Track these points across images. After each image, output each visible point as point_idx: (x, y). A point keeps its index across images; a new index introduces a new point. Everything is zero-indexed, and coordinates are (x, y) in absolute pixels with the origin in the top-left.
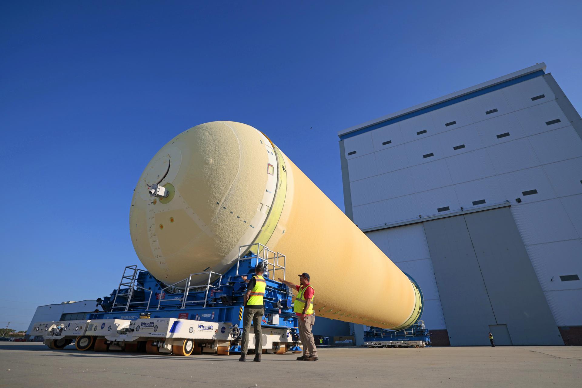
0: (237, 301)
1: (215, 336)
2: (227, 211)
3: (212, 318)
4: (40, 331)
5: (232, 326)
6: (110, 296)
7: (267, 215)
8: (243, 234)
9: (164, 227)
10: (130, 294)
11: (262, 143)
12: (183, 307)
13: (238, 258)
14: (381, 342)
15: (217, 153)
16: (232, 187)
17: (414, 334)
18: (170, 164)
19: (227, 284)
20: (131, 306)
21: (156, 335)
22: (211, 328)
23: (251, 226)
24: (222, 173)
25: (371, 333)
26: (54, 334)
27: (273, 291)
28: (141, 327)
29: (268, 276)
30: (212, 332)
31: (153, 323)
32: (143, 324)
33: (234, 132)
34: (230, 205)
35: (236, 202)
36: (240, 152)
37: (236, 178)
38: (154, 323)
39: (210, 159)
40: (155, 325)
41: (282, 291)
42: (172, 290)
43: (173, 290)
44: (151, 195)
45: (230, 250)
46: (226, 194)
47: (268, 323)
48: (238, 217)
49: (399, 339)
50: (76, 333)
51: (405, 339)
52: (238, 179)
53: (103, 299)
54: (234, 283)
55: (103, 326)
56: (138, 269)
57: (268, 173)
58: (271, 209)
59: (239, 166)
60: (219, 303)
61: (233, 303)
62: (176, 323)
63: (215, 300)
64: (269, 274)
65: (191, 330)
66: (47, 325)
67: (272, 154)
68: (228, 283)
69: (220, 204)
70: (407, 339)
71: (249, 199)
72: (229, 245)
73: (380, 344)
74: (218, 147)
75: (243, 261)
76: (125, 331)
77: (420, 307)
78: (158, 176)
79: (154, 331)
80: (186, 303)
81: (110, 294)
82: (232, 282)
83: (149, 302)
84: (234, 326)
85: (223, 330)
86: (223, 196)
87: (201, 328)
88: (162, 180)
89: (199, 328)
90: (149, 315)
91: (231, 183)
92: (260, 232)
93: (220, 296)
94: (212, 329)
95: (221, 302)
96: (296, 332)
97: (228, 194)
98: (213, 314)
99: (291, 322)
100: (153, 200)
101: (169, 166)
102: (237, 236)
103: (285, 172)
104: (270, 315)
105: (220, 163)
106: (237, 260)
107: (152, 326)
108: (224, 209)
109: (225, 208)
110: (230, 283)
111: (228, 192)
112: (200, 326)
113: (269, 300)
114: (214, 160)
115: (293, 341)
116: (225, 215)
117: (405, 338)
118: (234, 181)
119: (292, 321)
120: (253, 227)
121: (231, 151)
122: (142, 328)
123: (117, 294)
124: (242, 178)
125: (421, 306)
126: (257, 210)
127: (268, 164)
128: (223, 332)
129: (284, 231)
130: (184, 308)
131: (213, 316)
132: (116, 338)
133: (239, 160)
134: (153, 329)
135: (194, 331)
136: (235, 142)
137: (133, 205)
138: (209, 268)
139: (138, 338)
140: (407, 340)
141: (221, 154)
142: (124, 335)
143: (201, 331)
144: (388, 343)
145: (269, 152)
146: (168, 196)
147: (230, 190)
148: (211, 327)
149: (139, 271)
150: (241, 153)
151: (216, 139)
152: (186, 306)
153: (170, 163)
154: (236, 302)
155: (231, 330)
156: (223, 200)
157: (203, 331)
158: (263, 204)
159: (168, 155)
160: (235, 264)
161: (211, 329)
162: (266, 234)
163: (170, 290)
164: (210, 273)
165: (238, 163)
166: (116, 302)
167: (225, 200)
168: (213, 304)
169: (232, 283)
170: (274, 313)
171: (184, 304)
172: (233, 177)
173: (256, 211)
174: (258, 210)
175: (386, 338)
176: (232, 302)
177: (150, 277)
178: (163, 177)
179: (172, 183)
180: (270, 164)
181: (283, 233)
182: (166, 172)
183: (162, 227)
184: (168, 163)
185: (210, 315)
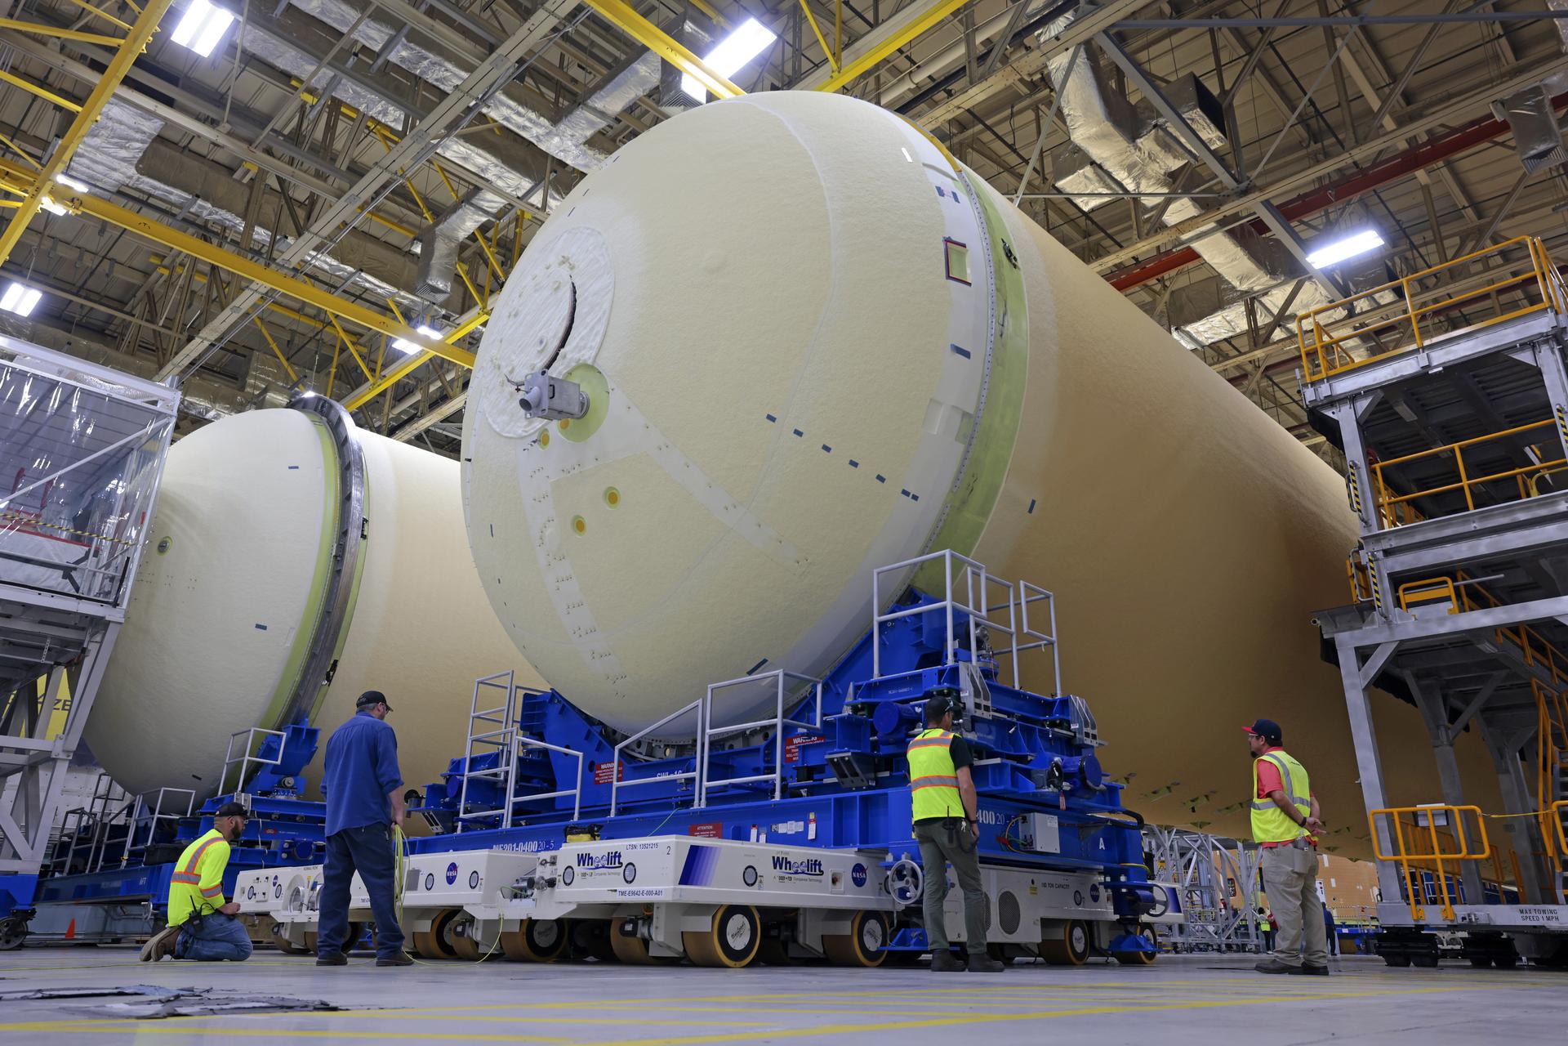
0: (891, 770)
2: (809, 443)
3: (812, 835)
4: (260, 897)
5: (890, 858)
6: (442, 782)
9: (587, 528)
10: (509, 770)
12: (700, 804)
18: (575, 292)
19: (847, 711)
20: (518, 810)
21: (634, 893)
22: (815, 868)
23: (906, 493)
26: (304, 908)
27: (1023, 729)
28: (578, 870)
29: (996, 674)
30: (820, 881)
31: (617, 855)
32: (583, 859)
38: (620, 856)
40: (624, 861)
41: (1056, 730)
42: (639, 750)
43: (643, 749)
44: (528, 415)
48: (855, 464)
53: (423, 793)
54: (871, 708)
55: (451, 874)
56: (517, 687)
57: (949, 277)
58: (975, 421)
59: (833, 263)
60: (826, 781)
61: (877, 779)
62: (696, 854)
63: (810, 772)
64: (997, 666)
65: (751, 876)
66: (276, 878)
67: (956, 200)
68: (849, 708)
69: (778, 419)
72: (830, 572)
75: (889, 624)
78: (542, 341)
79: (627, 882)
80: (707, 789)
81: (443, 776)
82: (862, 703)
83: (577, 792)
84: (900, 860)
85: (857, 875)
87: (781, 868)
88: (557, 354)
89: (775, 868)
93: (827, 757)
94: (820, 871)
95: (835, 780)
98: (810, 821)
100: (537, 434)
101: (574, 303)
102: (858, 534)
104: (1024, 820)
106: (867, 620)
107: (617, 865)
108: (795, 438)
109: (798, 433)
110: (855, 709)
113: (1014, 763)
115: (1117, 917)
120: (916, 498)
121: (797, 210)
122: (584, 875)
123: (466, 773)
127: (948, 241)
128: (859, 882)
129: (1033, 502)
130: (703, 806)
131: (812, 827)
132: (498, 911)
133: (830, 239)
134: (619, 874)
135: (759, 879)
137: (469, 460)
138: (765, 661)
139: (574, 907)
142: (523, 900)
145: (941, 192)
146: (588, 407)
148: (815, 864)
149: (521, 693)
150: (832, 211)
152: (707, 799)
153: (574, 287)
154: (887, 774)
155: (889, 873)
157: (790, 879)
159: (565, 260)
160: (863, 636)
161: (818, 872)
162: (964, 520)
163: (634, 751)
166: (466, 800)
168: (803, 787)
169: (862, 709)
170: (1038, 811)
171: (700, 794)
176: (872, 775)
177: (563, 710)
178: (556, 343)
179: (594, 361)
180: (954, 239)
181: (1030, 511)
182: (565, 324)
183: (579, 526)
184: (569, 288)
185: (802, 823)
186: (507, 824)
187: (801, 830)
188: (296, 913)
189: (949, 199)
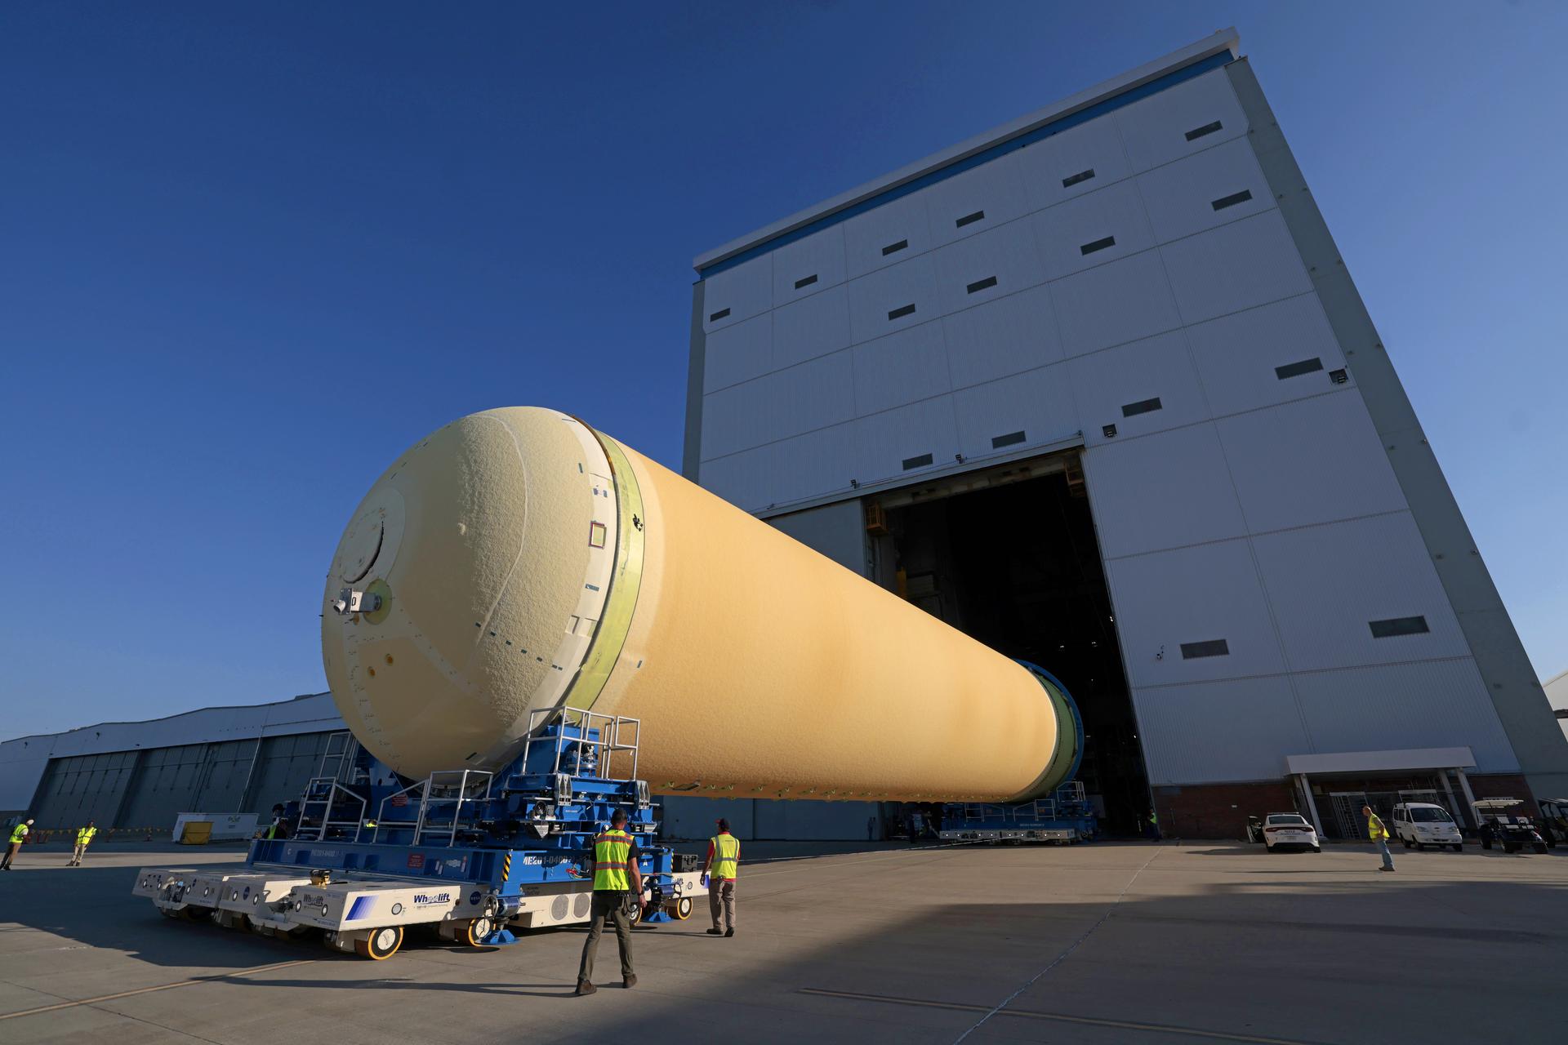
1: (452, 913)
2: (498, 640)
3: (463, 869)
5: (488, 892)
7: (591, 638)
8: (539, 686)
9: (376, 673)
11: (582, 472)
13: (527, 735)
14: (977, 832)
15: (476, 508)
16: (506, 588)
17: (1059, 812)
18: (382, 533)
19: (503, 793)
22: (444, 898)
23: (555, 667)
24: (485, 557)
25: (958, 809)
30: (445, 906)
31: (322, 899)
32: (306, 898)
33: (518, 451)
34: (503, 626)
35: (517, 618)
36: (526, 504)
37: (515, 564)
39: (461, 525)
40: (324, 903)
45: (513, 718)
46: (495, 604)
47: (581, 874)
48: (524, 652)
49: (1021, 825)
50: (204, 902)
51: (1036, 825)
52: (519, 569)
57: (591, 544)
58: (600, 623)
59: (523, 537)
62: (359, 901)
65: (398, 908)
67: (606, 495)
69: (483, 627)
70: (1040, 825)
71: (545, 611)
72: (509, 709)
73: (976, 836)
74: (480, 493)
75: (536, 742)
76: (283, 906)
77: (1074, 750)
78: (360, 561)
82: (509, 791)
84: (491, 893)
85: (475, 899)
86: (488, 609)
87: (419, 901)
88: (368, 571)
89: (416, 901)
90: (327, 874)
91: (505, 579)
92: (577, 675)
94: (446, 899)
96: (657, 882)
97: (499, 604)
98: (465, 862)
99: (645, 864)
100: (352, 615)
101: (382, 539)
102: (525, 689)
103: (640, 530)
105: (480, 534)
106: (523, 740)
108: (491, 637)
109: (493, 634)
111: (498, 599)
112: (417, 899)
114: (469, 526)
116: (495, 648)
117: (1036, 823)
118: (510, 575)
119: (648, 860)
120: (560, 669)
121: (507, 503)
122: (305, 907)
124: (528, 565)
125: (1077, 748)
126: (566, 631)
127: (593, 523)
128: (474, 902)
129: (641, 662)
131: (464, 864)
132: (263, 921)
133: (523, 521)
136: (518, 479)
138: (475, 753)
139: (298, 925)
140: (1037, 828)
141: (484, 513)
142: (277, 915)
143: (419, 907)
144: (993, 835)
145: (596, 492)
146: (380, 606)
147: (504, 594)
148: (444, 896)
150: (528, 506)
151: (477, 472)
153: (383, 531)
156: (488, 618)
157: (425, 907)
158: (578, 618)
161: (444, 900)
162: (593, 677)
164: (463, 773)
165: (521, 530)
167: (492, 618)
172: (509, 565)
173: (565, 634)
174: (568, 632)
175: (991, 824)
178: (368, 563)
179: (387, 578)
180: (598, 522)
181: (639, 666)
182: (374, 552)
183: (372, 673)
184: (380, 529)
185: (460, 862)
186: (321, 838)
187: (459, 865)
188: (166, 902)
189: (601, 495)
